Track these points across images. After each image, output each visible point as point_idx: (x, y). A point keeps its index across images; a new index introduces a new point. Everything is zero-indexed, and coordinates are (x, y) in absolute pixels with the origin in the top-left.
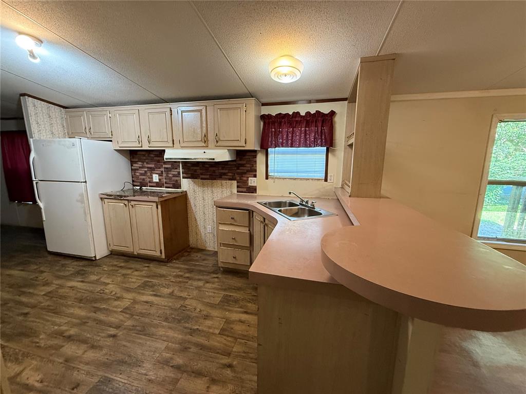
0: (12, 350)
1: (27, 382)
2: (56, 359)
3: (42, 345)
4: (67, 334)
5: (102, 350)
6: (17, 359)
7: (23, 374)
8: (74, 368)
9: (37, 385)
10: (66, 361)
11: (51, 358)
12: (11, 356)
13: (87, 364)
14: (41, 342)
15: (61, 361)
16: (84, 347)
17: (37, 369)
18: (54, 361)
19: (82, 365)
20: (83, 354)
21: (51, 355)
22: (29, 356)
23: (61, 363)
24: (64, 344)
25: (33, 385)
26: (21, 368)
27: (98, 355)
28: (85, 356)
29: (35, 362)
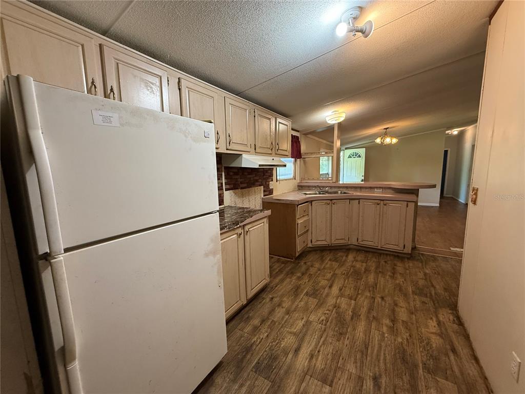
0: (423, 354)
1: (437, 326)
2: (414, 319)
3: (408, 334)
4: (391, 324)
5: (396, 300)
6: (428, 344)
7: (434, 331)
8: (415, 308)
9: (434, 319)
10: (412, 313)
11: (415, 322)
12: (428, 350)
13: (409, 303)
14: (405, 337)
15: (414, 316)
16: (397, 309)
17: (427, 326)
18: (416, 319)
19: (411, 305)
20: (404, 307)
21: (412, 324)
22: (421, 336)
23: (415, 315)
24: (401, 321)
25: (436, 321)
26: (432, 335)
27: (401, 301)
28: (404, 306)
29: (423, 330)
